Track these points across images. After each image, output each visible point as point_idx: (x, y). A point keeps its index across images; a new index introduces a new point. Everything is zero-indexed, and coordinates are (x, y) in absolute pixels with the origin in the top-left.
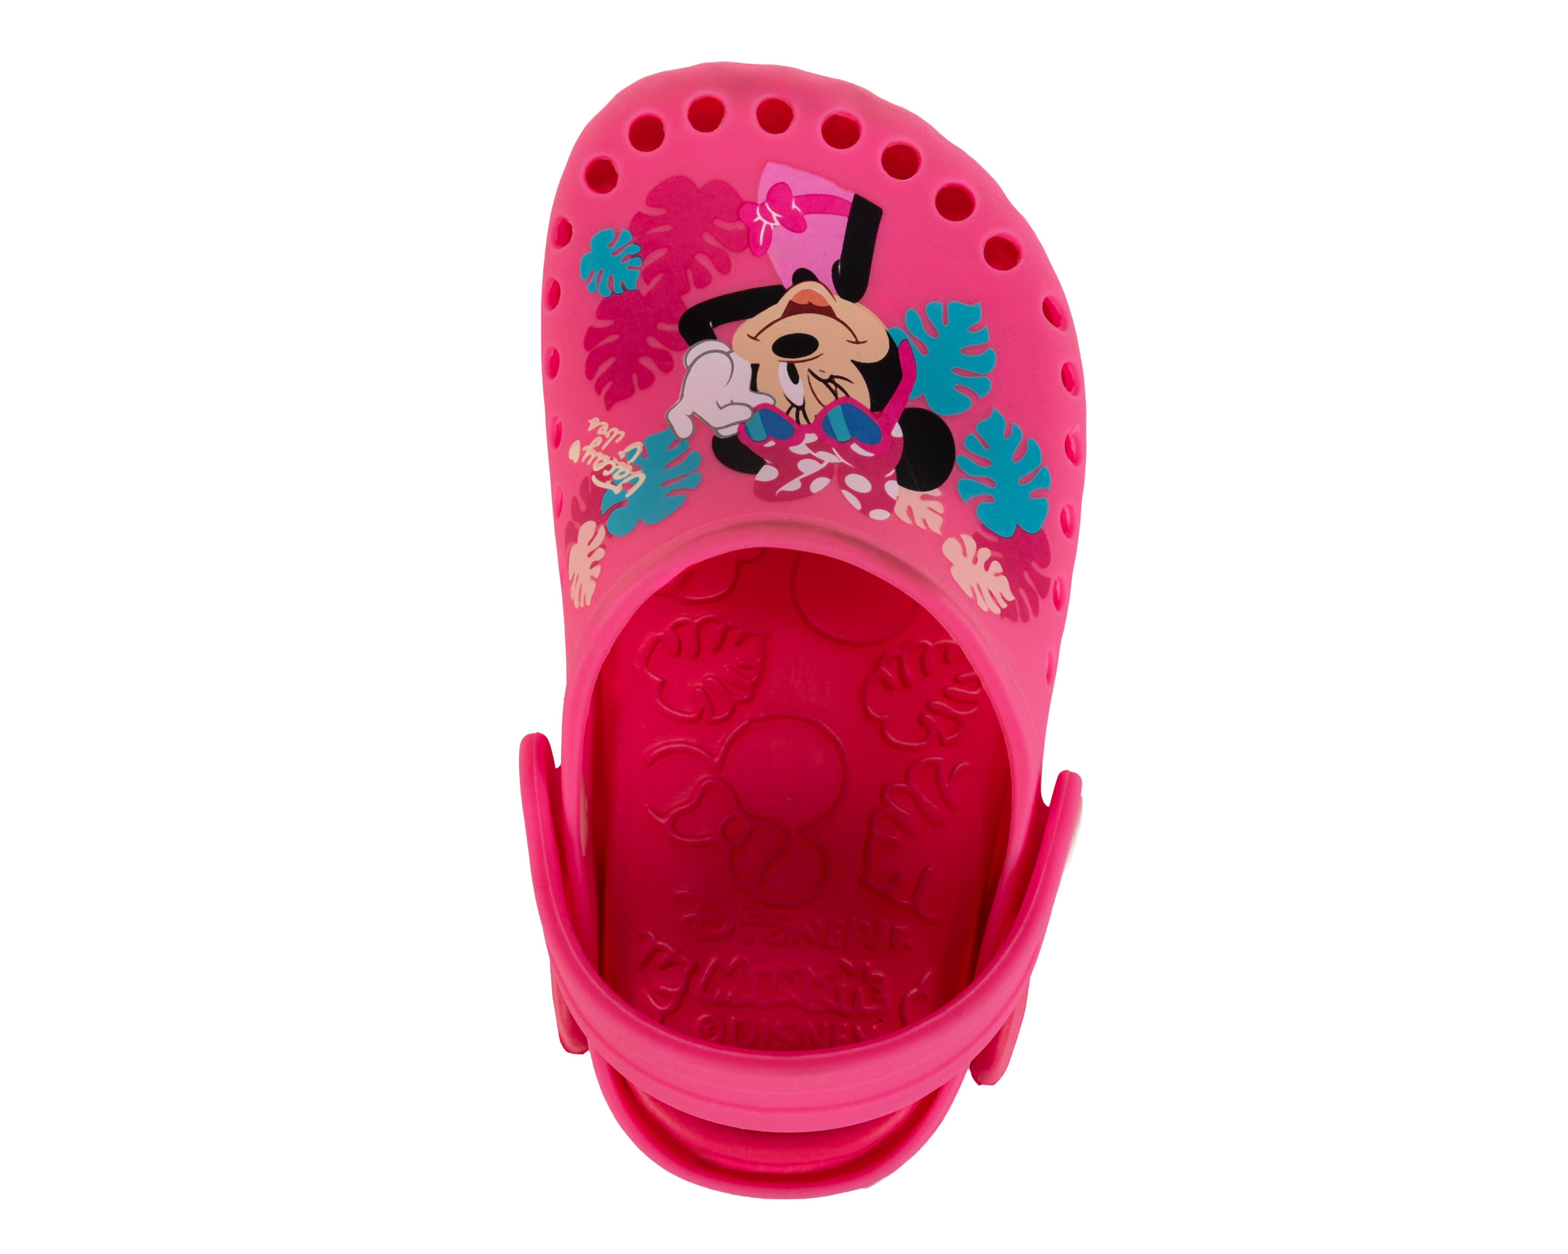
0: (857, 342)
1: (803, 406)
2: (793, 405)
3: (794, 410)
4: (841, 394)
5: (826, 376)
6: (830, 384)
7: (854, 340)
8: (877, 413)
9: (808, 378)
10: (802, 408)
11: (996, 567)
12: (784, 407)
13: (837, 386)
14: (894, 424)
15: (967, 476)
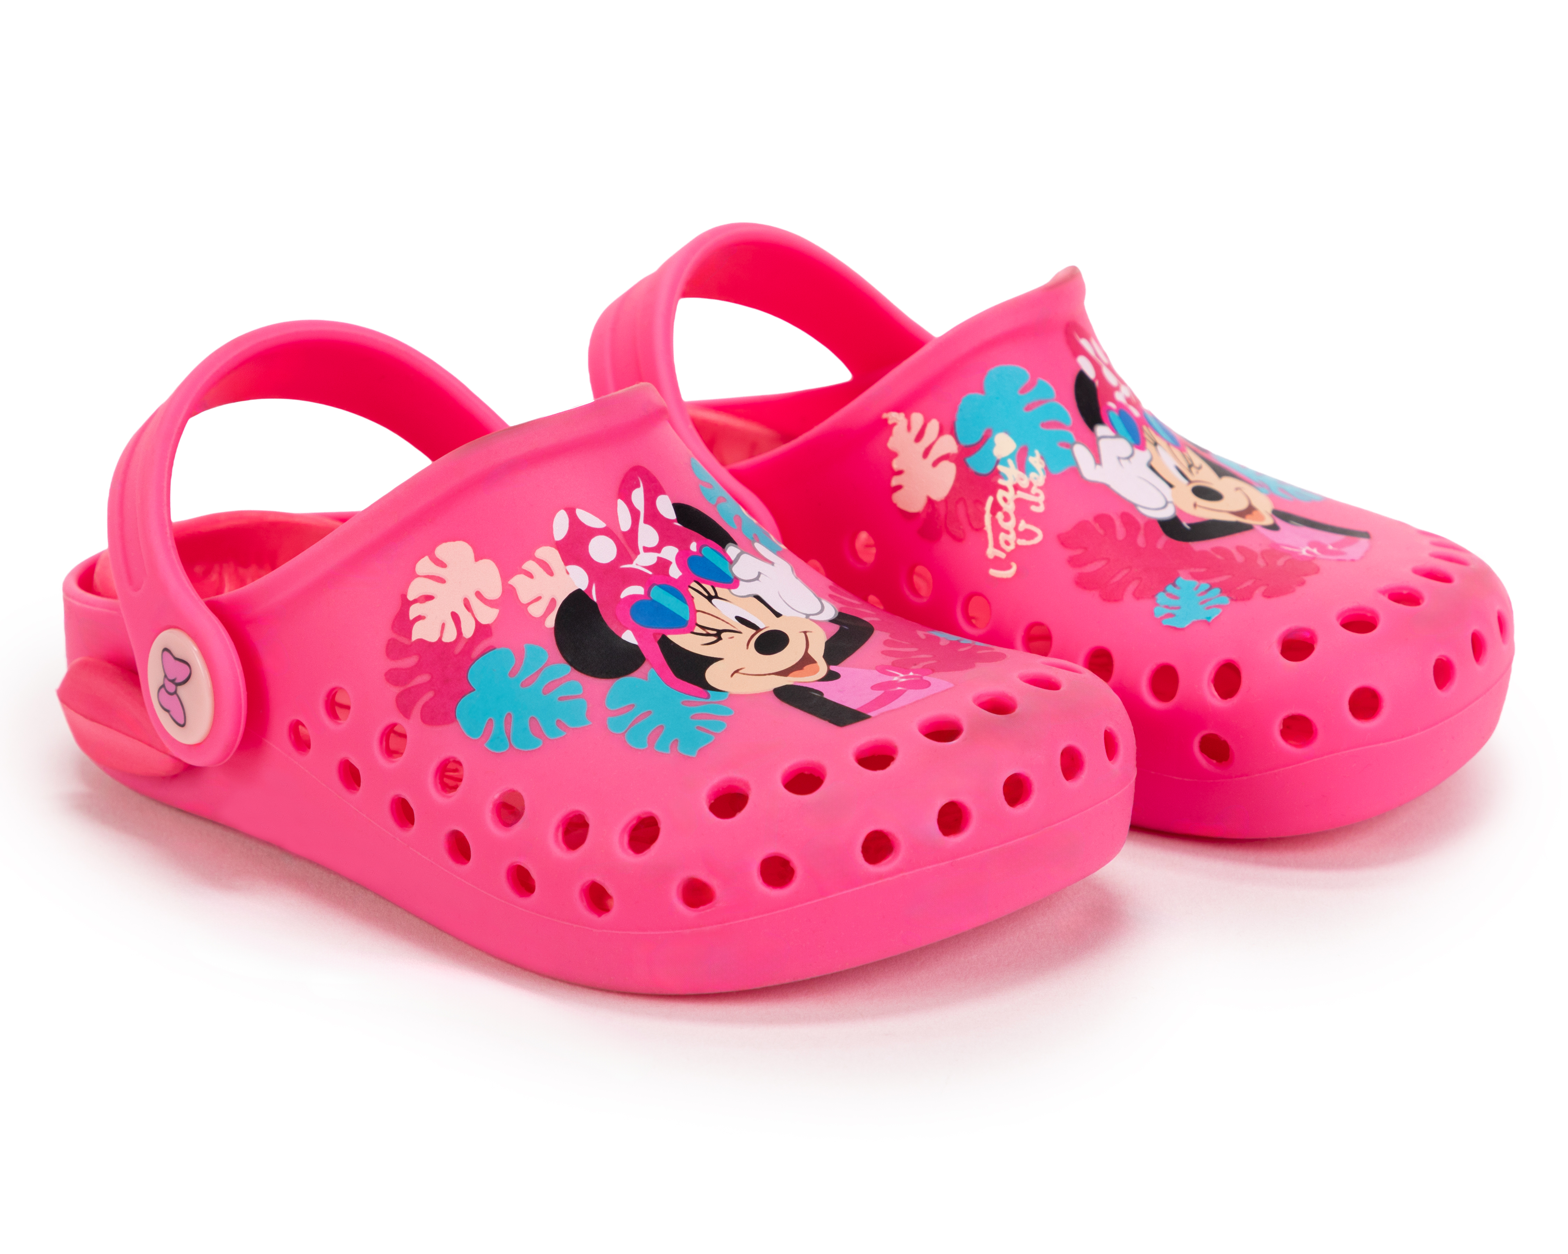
0: (737, 671)
1: (710, 601)
2: (716, 597)
3: (713, 594)
4: (697, 630)
5: (723, 635)
6: (715, 632)
7: (740, 671)
8: (659, 637)
9: (734, 627)
10: (710, 598)
11: (450, 636)
12: (721, 592)
13: (708, 635)
14: (638, 641)
15: (547, 665)
